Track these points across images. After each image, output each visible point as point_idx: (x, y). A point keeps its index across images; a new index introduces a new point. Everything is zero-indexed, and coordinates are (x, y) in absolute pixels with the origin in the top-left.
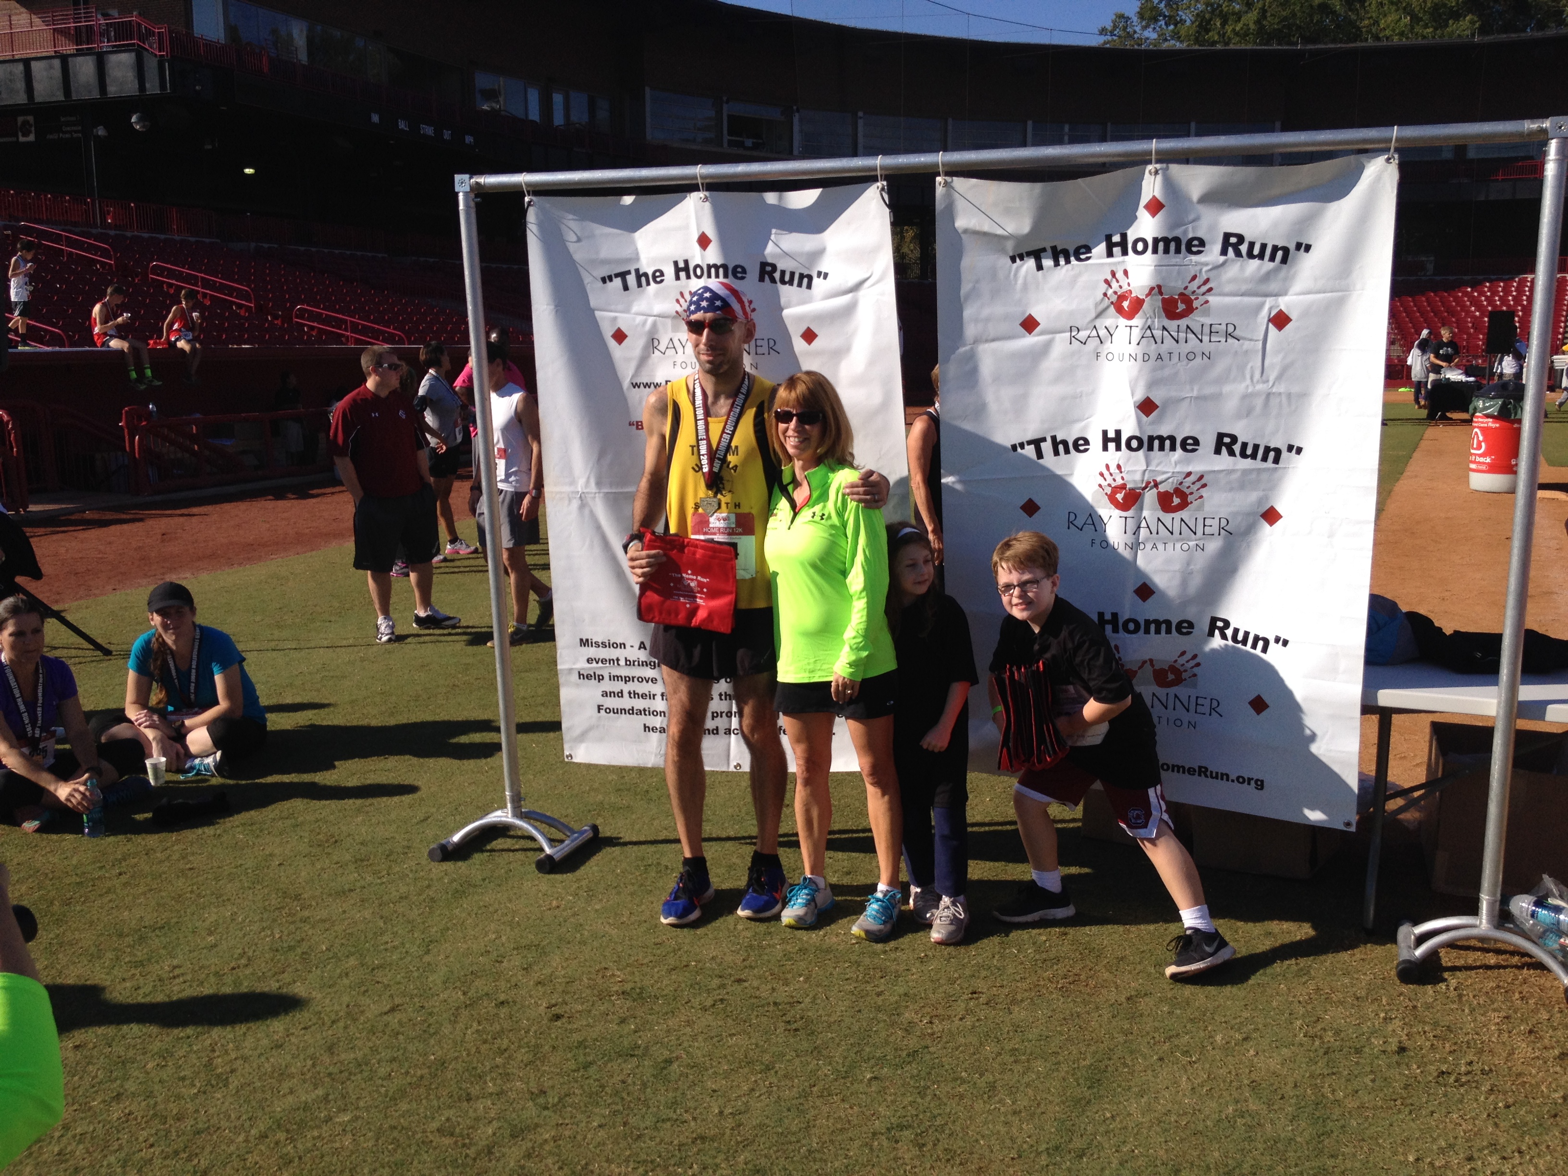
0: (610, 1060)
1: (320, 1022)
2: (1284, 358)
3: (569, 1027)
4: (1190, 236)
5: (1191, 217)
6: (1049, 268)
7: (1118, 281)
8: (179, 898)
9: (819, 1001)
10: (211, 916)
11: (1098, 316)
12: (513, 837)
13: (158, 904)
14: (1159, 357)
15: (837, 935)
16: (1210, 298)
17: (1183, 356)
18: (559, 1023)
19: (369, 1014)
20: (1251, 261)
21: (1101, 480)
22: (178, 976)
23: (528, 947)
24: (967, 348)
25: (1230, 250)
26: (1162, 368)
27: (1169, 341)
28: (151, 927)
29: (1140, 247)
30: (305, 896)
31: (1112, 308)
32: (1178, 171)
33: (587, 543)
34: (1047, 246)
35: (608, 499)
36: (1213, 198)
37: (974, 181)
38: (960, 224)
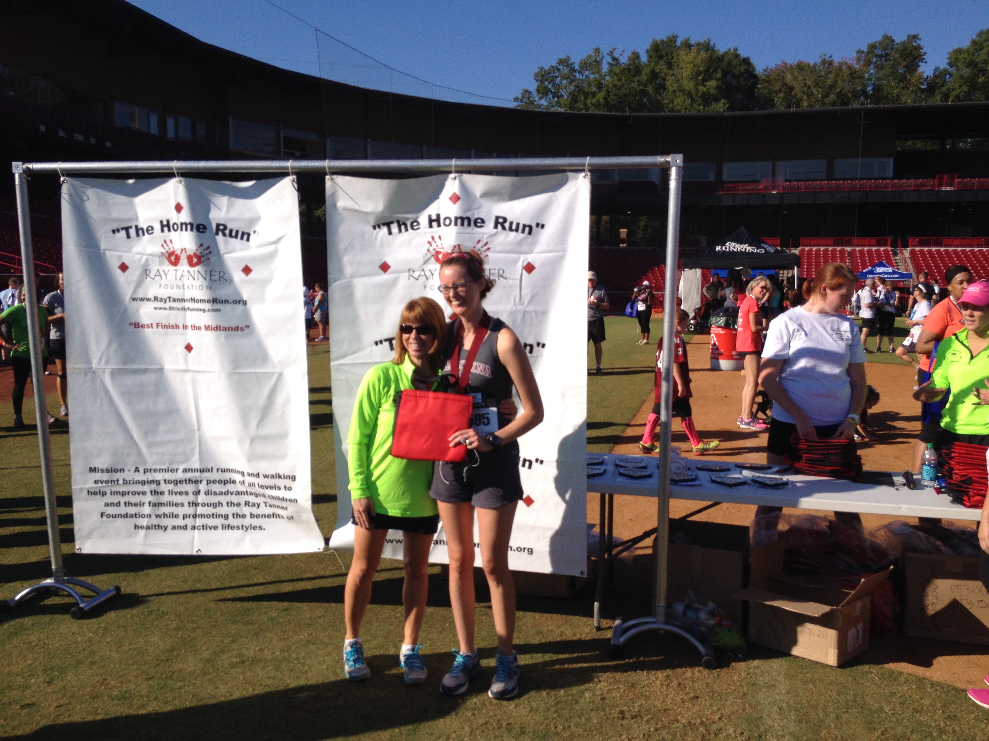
2: (533, 290)
4: (476, 216)
5: (477, 205)
6: (395, 234)
7: (435, 242)
11: (426, 262)
20: (511, 233)
24: (347, 280)
25: (499, 227)
29: (447, 222)
31: (433, 259)
32: (468, 178)
33: (98, 402)
34: (394, 220)
35: (114, 373)
36: (488, 194)
37: (348, 178)
38: (341, 204)
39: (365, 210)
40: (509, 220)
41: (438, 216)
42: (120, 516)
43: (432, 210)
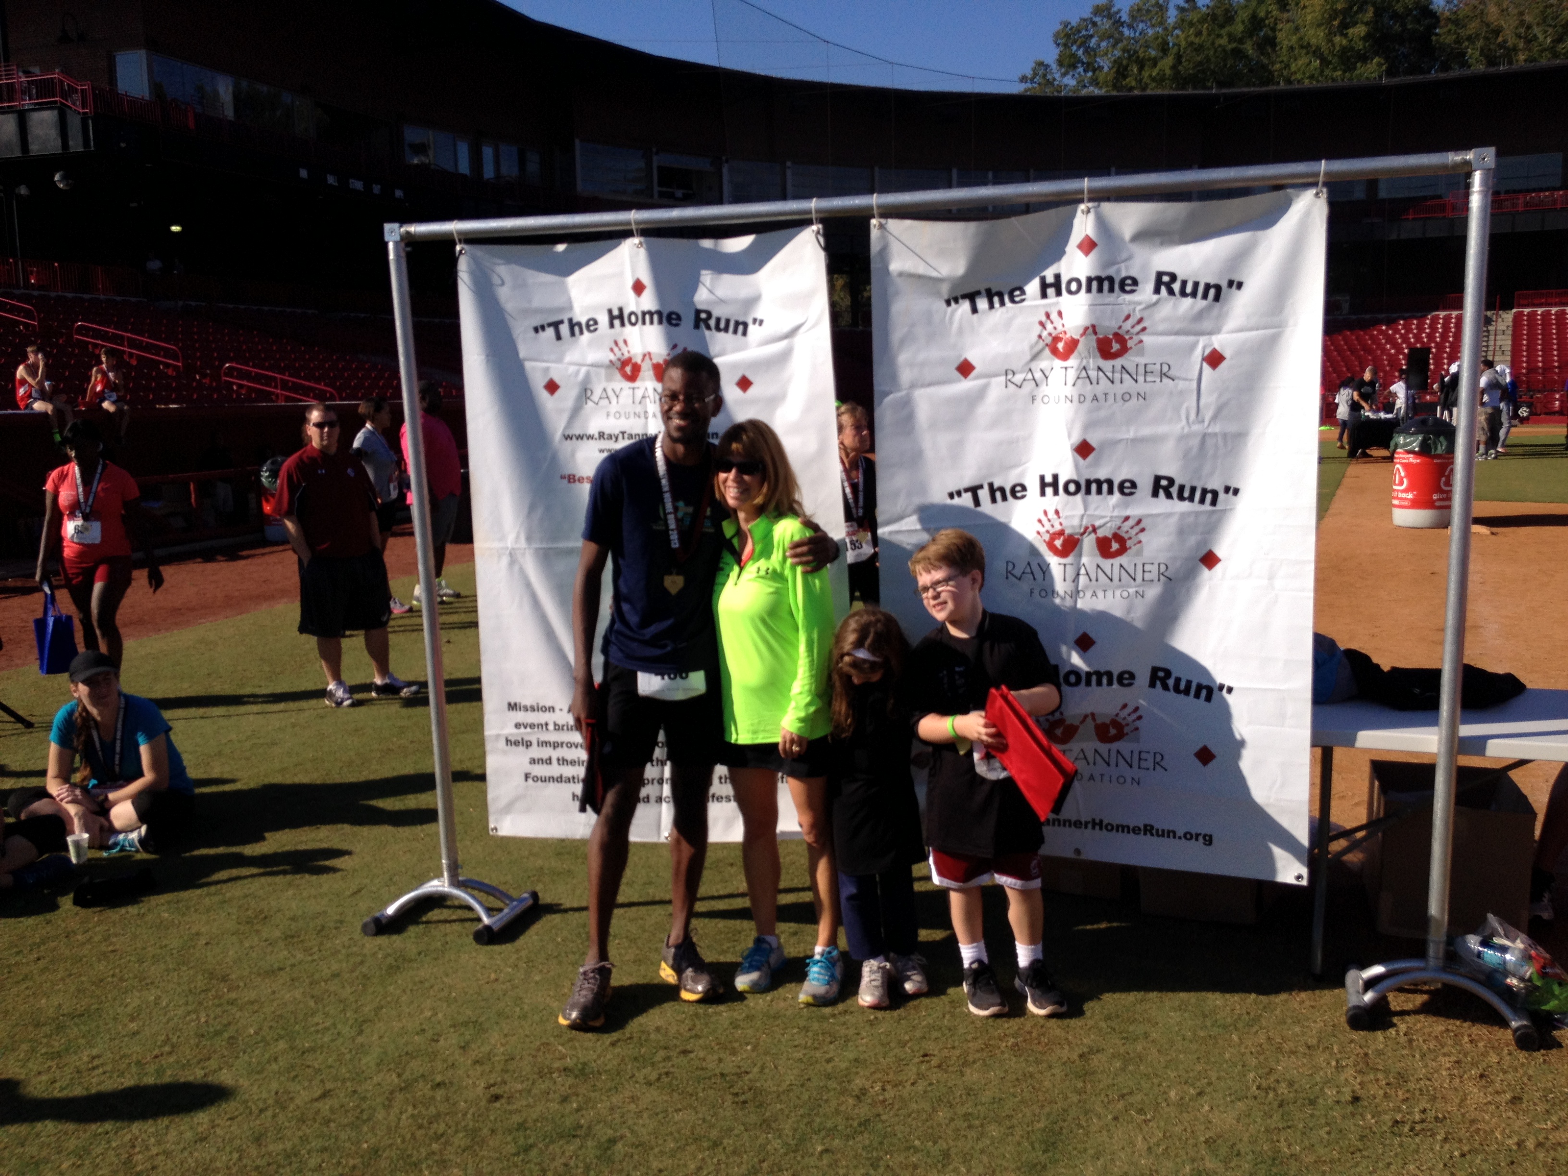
0: (552, 1142)
1: (248, 1111)
2: (1220, 396)
3: (509, 1107)
4: (1123, 275)
5: (1124, 255)
6: (984, 311)
7: (1052, 323)
8: (99, 982)
9: (767, 1071)
10: (133, 1001)
11: (1035, 357)
12: (449, 907)
13: (79, 991)
14: (1095, 398)
15: (785, 1000)
16: (1144, 338)
17: (1119, 397)
18: (497, 1105)
19: (298, 1101)
20: (1184, 299)
21: (1039, 526)
22: (97, 1067)
23: (466, 1024)
24: (903, 393)
25: (1163, 289)
26: (1099, 409)
27: (1104, 381)
28: (69, 1014)
29: (1074, 286)
30: (233, 976)
31: (1047, 352)
32: (1110, 209)
33: (517, 601)
34: (982, 289)
35: (540, 556)
36: (1146, 236)
37: (908, 223)
38: (895, 266)
39: (935, 274)
40: (1180, 277)
41: (1058, 277)
42: (552, 779)
43: (1048, 271)
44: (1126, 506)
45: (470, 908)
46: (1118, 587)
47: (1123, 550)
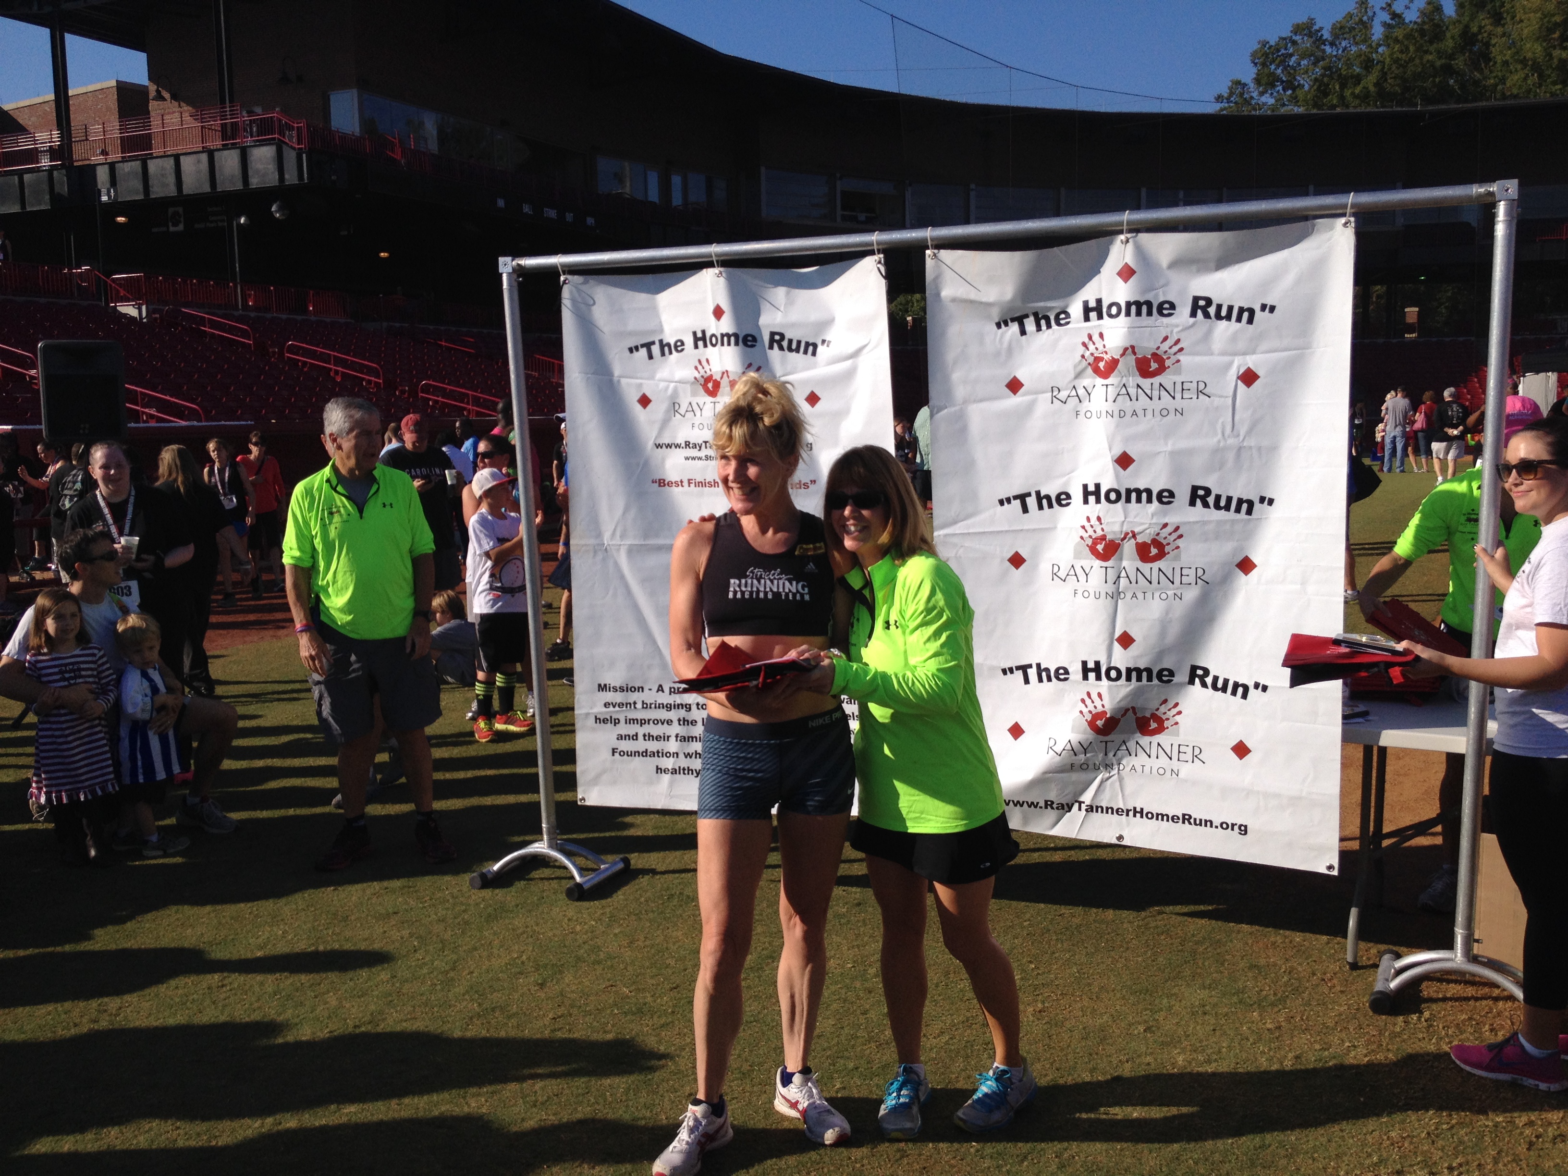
2: (1253, 412)
4: (1161, 299)
5: (1162, 282)
6: (1032, 333)
7: (1094, 343)
11: (1078, 375)
12: (548, 867)
14: (1134, 413)
16: (1181, 357)
17: (1157, 413)
20: (1219, 322)
21: (1082, 532)
24: (957, 408)
25: (1199, 312)
26: (1138, 423)
27: (1143, 397)
29: (1114, 310)
31: (1089, 370)
32: (1146, 239)
33: (611, 592)
34: (1030, 312)
35: (632, 551)
36: (1182, 263)
37: (961, 252)
38: (947, 292)
39: (984, 299)
40: (1216, 301)
41: (1099, 301)
42: (637, 753)
43: (1089, 293)
44: (1165, 514)
45: (565, 868)
46: (1157, 590)
47: (1161, 555)
